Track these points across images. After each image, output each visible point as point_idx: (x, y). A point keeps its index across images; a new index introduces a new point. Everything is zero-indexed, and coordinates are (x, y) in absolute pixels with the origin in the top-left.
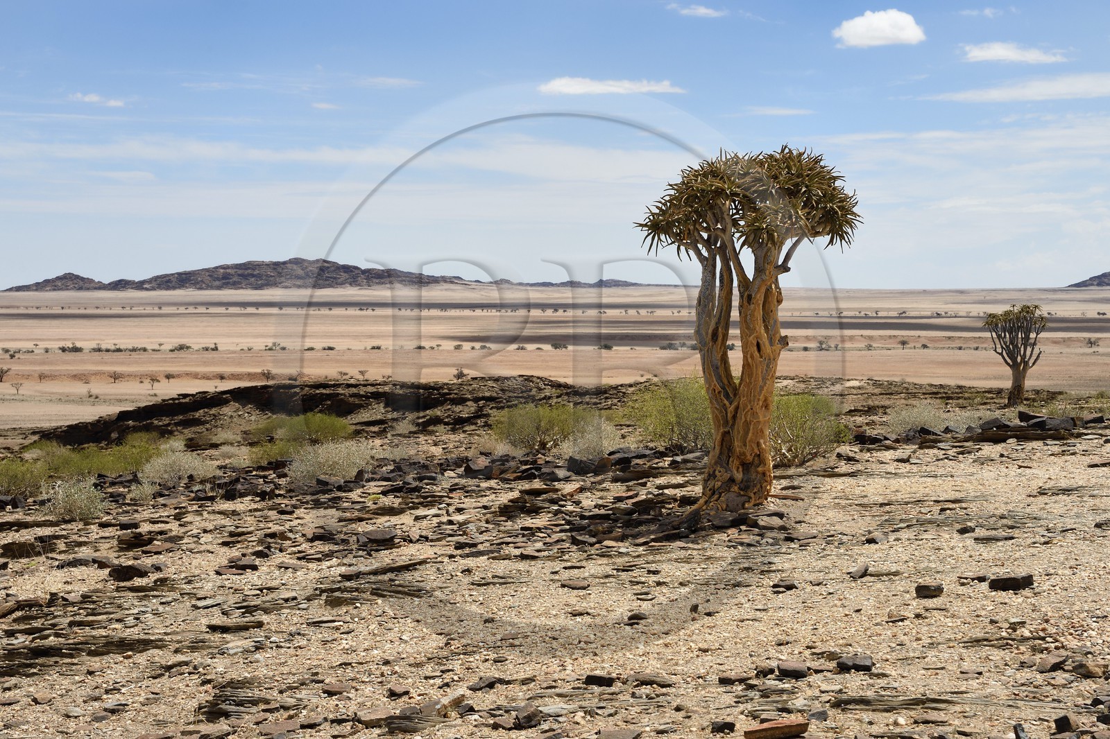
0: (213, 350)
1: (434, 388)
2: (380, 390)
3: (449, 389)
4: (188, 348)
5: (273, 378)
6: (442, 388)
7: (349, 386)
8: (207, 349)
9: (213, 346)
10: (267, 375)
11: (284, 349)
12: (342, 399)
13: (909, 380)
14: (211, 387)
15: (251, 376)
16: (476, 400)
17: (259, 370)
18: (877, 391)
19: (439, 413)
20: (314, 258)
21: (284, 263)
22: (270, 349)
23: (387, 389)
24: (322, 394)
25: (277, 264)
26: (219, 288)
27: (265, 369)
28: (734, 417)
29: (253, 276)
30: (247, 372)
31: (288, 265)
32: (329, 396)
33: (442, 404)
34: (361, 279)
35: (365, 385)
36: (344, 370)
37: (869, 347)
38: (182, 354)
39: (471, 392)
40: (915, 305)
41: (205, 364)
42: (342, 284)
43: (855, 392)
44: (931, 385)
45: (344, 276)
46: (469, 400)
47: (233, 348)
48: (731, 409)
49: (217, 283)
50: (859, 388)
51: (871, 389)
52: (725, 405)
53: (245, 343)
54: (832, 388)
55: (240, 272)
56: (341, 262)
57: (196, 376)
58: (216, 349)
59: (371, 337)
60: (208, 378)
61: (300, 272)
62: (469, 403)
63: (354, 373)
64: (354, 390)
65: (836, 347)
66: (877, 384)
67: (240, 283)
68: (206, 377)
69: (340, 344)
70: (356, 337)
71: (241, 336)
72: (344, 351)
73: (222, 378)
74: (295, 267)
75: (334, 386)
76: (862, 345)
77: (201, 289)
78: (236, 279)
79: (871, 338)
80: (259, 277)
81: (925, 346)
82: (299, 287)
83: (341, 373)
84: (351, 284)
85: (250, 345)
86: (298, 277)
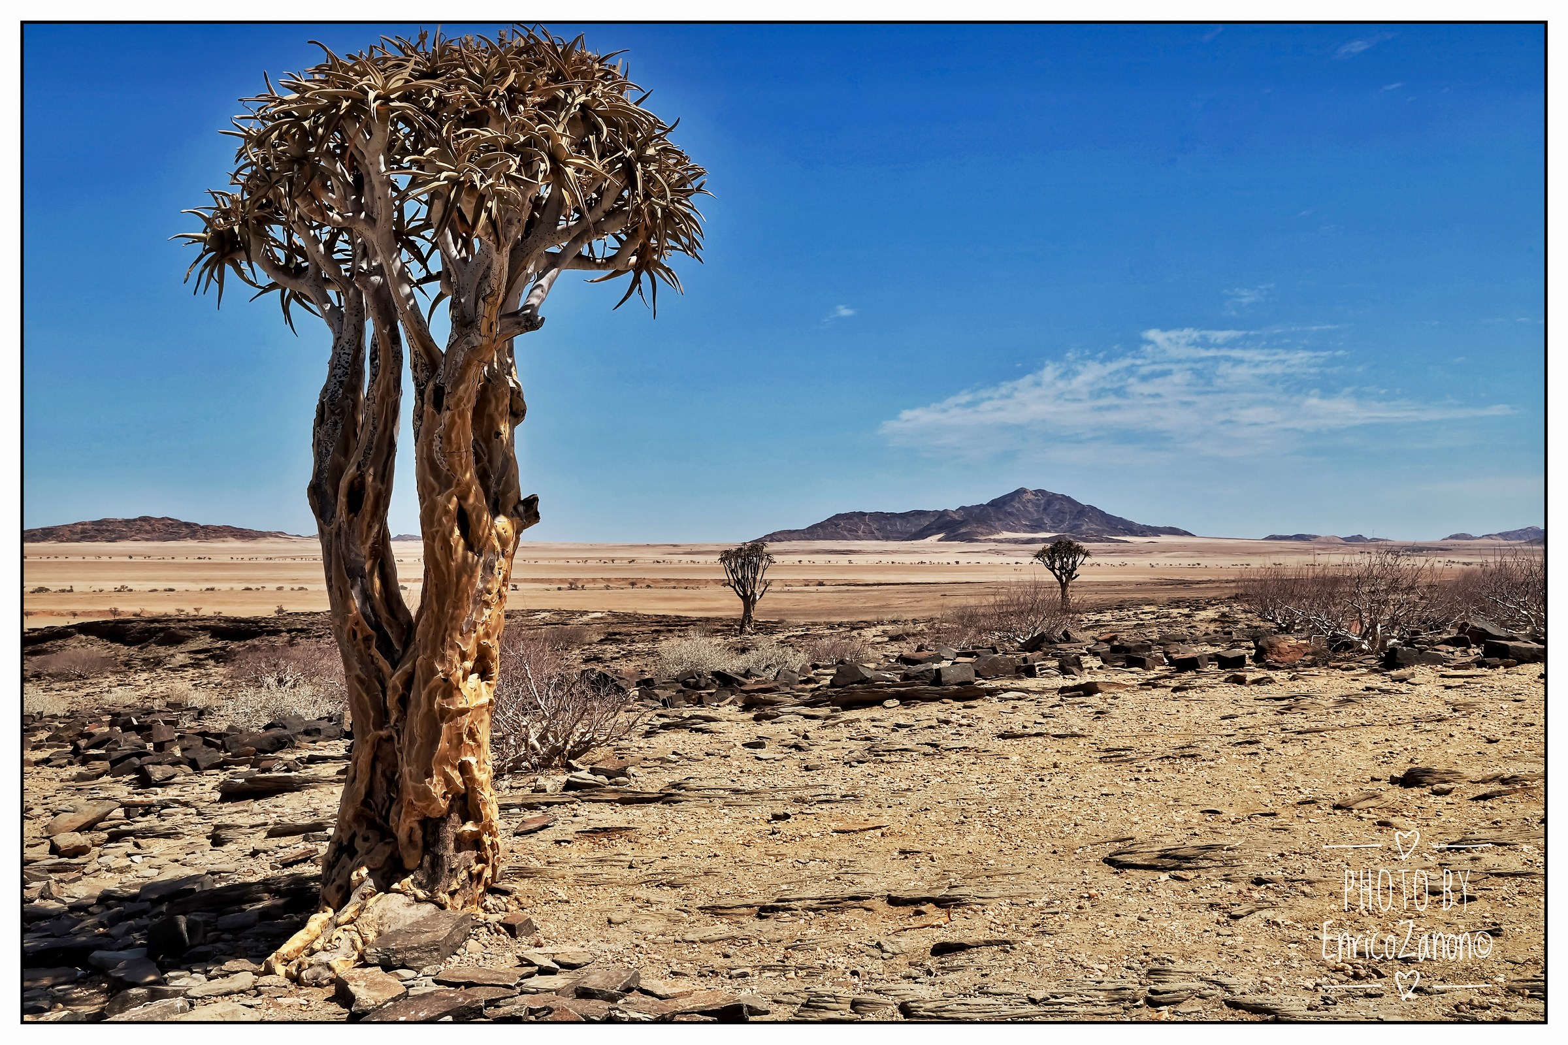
0: (69, 591)
1: (253, 622)
2: (208, 624)
3: (267, 623)
4: (47, 590)
5: (119, 615)
6: (260, 622)
7: (180, 621)
8: (63, 591)
9: (69, 588)
10: (114, 612)
11: (131, 590)
12: (173, 632)
13: (639, 612)
14: (60, 623)
15: (100, 613)
16: (289, 631)
17: (107, 608)
18: (615, 620)
19: (257, 643)
20: (159, 516)
21: (135, 520)
22: (119, 591)
23: (212, 623)
24: (155, 628)
25: (128, 521)
26: (78, 541)
27: (112, 607)
28: (403, 701)
29: (108, 531)
30: (97, 611)
31: (138, 522)
32: (161, 630)
33: (260, 634)
34: (201, 533)
35: (193, 620)
36: (181, 608)
37: (607, 587)
38: (42, 595)
39: (285, 625)
40: (641, 556)
41: (61, 602)
42: (184, 537)
43: (598, 621)
44: (656, 616)
45: (185, 530)
46: (282, 631)
47: (87, 589)
48: (395, 680)
49: (76, 537)
50: (601, 618)
51: (610, 620)
52: (380, 670)
53: (97, 586)
54: (581, 619)
55: (96, 528)
56: (183, 520)
57: (51, 613)
58: (71, 591)
59: (207, 580)
60: (62, 615)
61: (148, 528)
62: (284, 634)
63: (190, 610)
64: (184, 624)
65: (583, 587)
66: (615, 615)
67: (96, 537)
68: (60, 614)
69: (179, 586)
70: (194, 580)
71: (93, 580)
72: (182, 592)
73: (75, 614)
74: (143, 523)
75: (166, 621)
76: (602, 585)
77: (62, 541)
78: (92, 533)
79: (609, 580)
80: (113, 531)
81: (648, 586)
82: (147, 540)
83: (178, 610)
84: (191, 538)
85: (101, 588)
86: (147, 532)
